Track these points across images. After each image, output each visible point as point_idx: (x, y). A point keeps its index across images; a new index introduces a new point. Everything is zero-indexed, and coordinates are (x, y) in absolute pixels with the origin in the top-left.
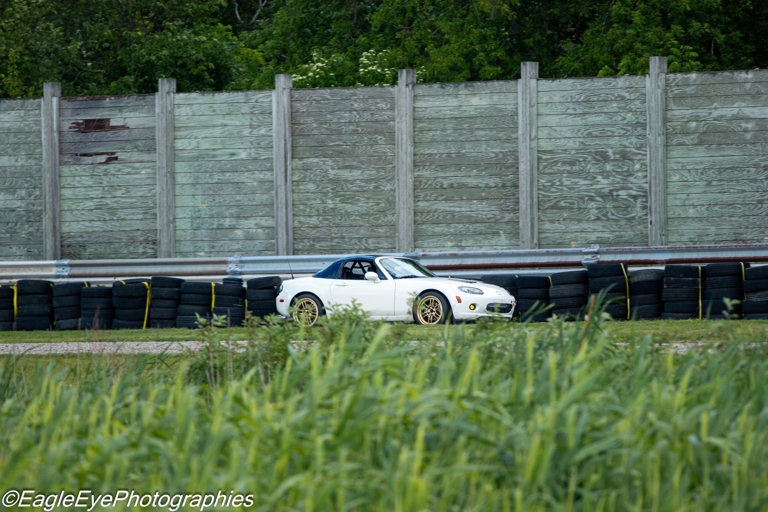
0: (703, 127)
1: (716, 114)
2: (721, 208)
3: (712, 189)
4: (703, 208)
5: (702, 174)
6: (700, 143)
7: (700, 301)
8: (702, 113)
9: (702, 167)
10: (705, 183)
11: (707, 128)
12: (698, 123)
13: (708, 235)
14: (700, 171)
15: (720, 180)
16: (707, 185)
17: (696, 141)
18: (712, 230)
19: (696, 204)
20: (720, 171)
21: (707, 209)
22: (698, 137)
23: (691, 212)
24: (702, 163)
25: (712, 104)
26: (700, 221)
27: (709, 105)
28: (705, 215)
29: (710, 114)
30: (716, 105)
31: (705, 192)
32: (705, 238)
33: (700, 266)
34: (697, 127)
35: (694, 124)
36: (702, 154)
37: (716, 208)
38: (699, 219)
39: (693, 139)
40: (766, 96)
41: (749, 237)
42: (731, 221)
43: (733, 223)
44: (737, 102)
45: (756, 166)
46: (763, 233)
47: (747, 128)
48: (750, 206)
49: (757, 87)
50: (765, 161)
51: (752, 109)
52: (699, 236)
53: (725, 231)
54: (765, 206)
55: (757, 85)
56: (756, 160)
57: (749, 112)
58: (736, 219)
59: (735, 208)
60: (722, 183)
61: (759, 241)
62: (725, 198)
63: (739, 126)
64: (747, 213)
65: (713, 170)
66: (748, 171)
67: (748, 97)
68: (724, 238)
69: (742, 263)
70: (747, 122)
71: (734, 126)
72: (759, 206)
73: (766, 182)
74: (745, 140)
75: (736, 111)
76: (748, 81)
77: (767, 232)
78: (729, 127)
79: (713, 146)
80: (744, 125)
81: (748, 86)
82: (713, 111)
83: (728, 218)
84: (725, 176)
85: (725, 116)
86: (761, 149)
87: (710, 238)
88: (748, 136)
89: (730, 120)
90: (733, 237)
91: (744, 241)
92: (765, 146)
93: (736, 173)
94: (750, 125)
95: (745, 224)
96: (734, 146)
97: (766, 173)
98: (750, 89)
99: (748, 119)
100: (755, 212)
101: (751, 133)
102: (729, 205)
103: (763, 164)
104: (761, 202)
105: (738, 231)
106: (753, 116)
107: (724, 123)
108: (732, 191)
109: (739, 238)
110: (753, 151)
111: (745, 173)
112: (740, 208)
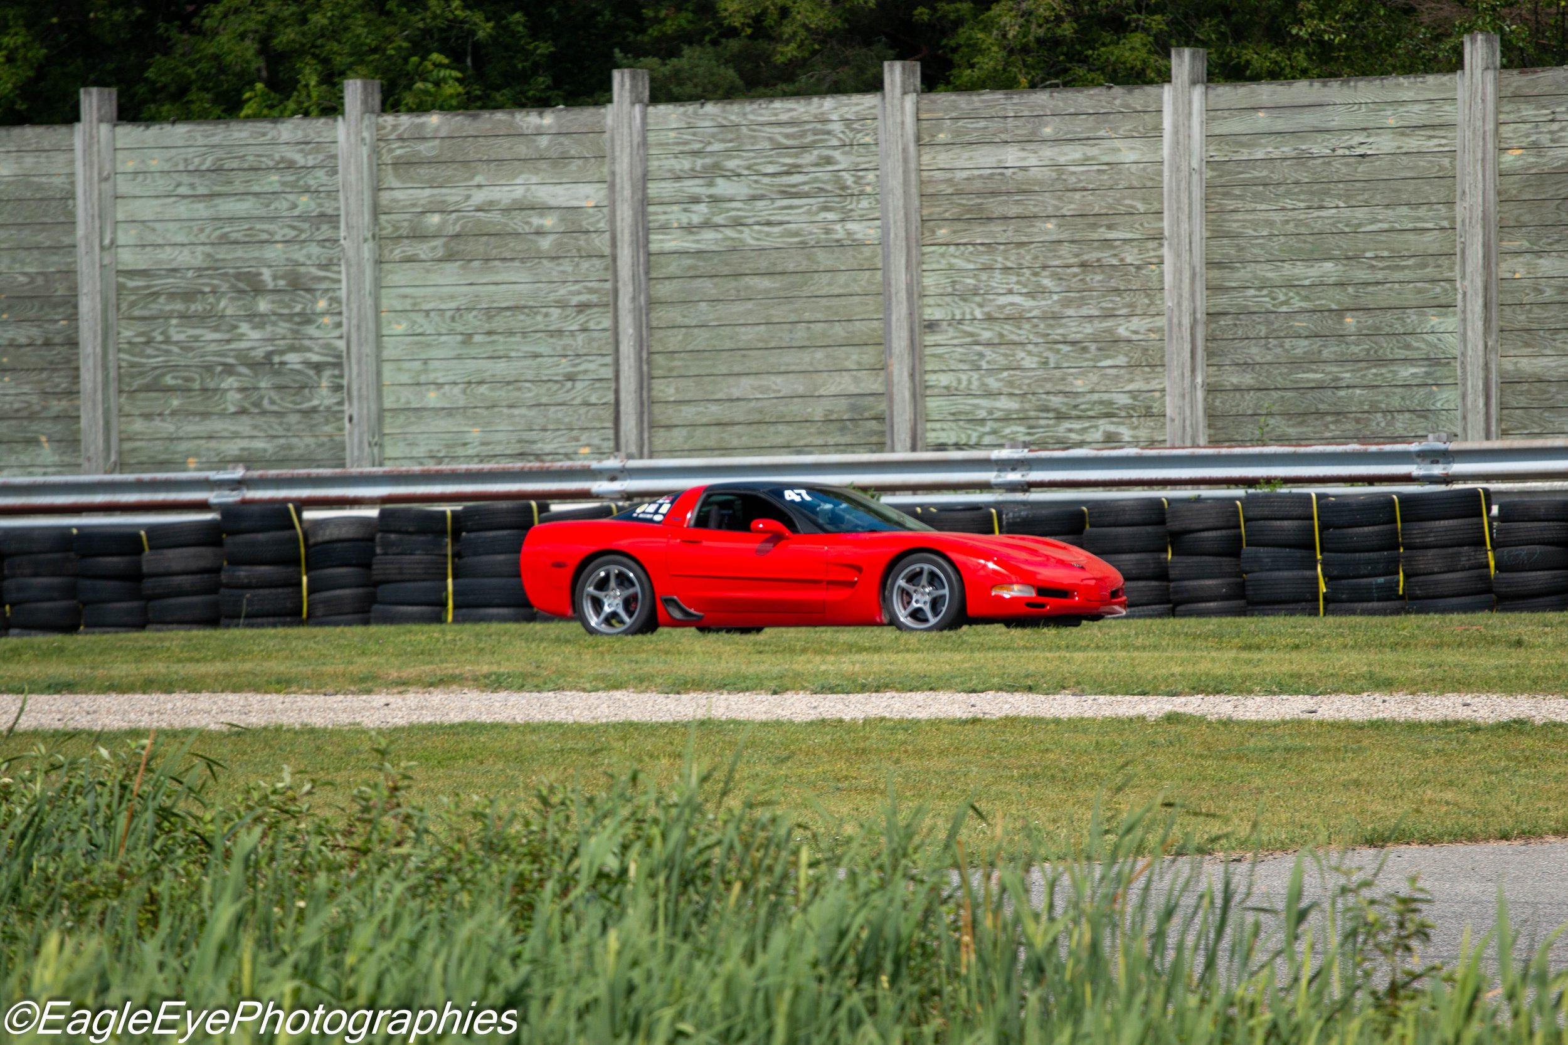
0: (454, 224)
1: (479, 197)
2: (492, 389)
3: (473, 352)
4: (457, 390)
5: (453, 319)
6: (449, 257)
7: (450, 581)
8: (452, 195)
9: (453, 305)
10: (459, 338)
11: (463, 227)
12: (444, 216)
13: (465, 444)
14: (449, 314)
15: (489, 333)
16: (464, 343)
17: (440, 253)
18: (475, 434)
19: (440, 381)
20: (490, 313)
21: (464, 392)
22: (445, 245)
23: (432, 398)
24: (452, 297)
25: (472, 178)
26: (450, 415)
27: (466, 180)
28: (461, 403)
29: (468, 197)
30: (479, 179)
31: (459, 357)
32: (461, 451)
33: (448, 509)
34: (444, 223)
35: (435, 219)
36: (453, 280)
37: (483, 389)
38: (449, 412)
39: (434, 248)
40: (580, 162)
41: (548, 448)
42: (512, 416)
43: (517, 419)
44: (521, 173)
45: (562, 304)
46: (577, 439)
47: (542, 226)
48: (550, 384)
49: (561, 144)
50: (579, 293)
51: (551, 188)
52: (447, 446)
53: (500, 436)
54: (579, 385)
55: (562, 139)
56: (562, 292)
57: (546, 194)
58: (523, 411)
59: (519, 389)
60: (494, 337)
61: (567, 456)
62: (500, 368)
63: (527, 223)
64: (544, 400)
65: (474, 313)
66: (546, 315)
67: (543, 165)
68: (498, 450)
69: (533, 503)
70: (542, 216)
71: (517, 222)
72: (569, 384)
73: (581, 338)
74: (538, 250)
75: (519, 192)
76: (543, 131)
77: (584, 438)
78: (506, 225)
79: (476, 264)
80: (536, 221)
81: (544, 142)
82: (474, 191)
83: (505, 411)
84: (499, 323)
85: (499, 202)
86: (570, 269)
87: (470, 452)
88: (545, 243)
89: (507, 210)
90: (517, 449)
91: (538, 457)
92: (578, 265)
93: (522, 317)
94: (549, 222)
95: (541, 421)
96: (517, 264)
97: (582, 318)
98: (547, 148)
99: (544, 209)
100: (561, 397)
101: (551, 238)
102: (509, 383)
103: (575, 300)
104: (571, 378)
105: (526, 435)
106: (553, 202)
107: (496, 217)
108: (513, 354)
109: (528, 451)
110: (554, 273)
111: (539, 318)
112: (530, 390)
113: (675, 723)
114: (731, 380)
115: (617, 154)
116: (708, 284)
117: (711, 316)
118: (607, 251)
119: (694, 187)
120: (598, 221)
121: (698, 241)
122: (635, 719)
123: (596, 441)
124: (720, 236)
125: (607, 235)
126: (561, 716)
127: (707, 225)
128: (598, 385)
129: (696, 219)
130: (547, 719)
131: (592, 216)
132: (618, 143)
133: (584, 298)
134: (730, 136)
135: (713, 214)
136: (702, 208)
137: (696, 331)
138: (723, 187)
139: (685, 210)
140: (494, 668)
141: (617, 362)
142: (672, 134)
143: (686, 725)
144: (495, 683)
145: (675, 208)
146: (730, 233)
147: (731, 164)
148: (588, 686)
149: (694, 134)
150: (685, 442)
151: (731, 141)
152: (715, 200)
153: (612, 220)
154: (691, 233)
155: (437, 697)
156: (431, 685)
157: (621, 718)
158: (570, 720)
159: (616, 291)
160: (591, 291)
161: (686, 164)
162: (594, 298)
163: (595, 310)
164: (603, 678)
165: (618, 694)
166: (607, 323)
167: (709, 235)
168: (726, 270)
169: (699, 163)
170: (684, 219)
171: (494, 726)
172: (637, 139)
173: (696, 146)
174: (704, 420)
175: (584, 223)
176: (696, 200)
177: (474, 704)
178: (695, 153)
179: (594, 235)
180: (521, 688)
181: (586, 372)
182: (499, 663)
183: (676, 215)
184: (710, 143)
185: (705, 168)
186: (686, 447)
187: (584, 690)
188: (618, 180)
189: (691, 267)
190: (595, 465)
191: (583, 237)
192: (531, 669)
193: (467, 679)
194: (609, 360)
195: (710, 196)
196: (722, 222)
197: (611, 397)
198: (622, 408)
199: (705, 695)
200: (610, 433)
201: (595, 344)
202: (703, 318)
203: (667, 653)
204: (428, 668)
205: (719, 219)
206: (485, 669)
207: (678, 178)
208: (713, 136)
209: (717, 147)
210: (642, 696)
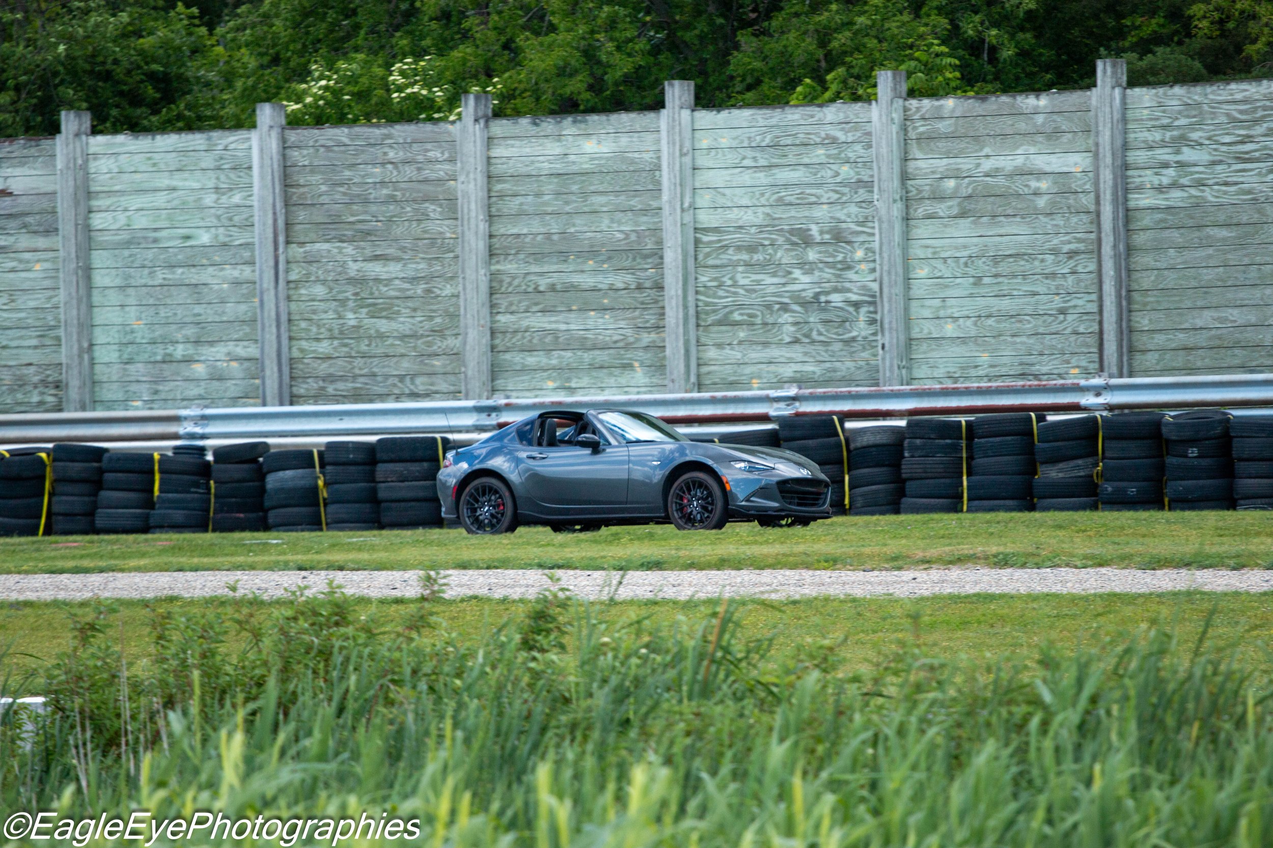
0: (967, 187)
1: (987, 165)
2: (998, 322)
3: (983, 291)
4: (969, 323)
5: (966, 265)
6: (962, 215)
7: (965, 478)
8: (965, 164)
9: (966, 253)
10: (971, 280)
11: (974, 190)
12: (959, 181)
13: (976, 367)
14: (963, 260)
15: (996, 276)
16: (975, 284)
17: (955, 211)
18: (984, 358)
19: (956, 315)
20: (996, 260)
21: (975, 324)
22: (959, 204)
23: (950, 329)
24: (965, 247)
25: (981, 150)
26: (964, 343)
27: (976, 151)
28: (973, 334)
29: (978, 165)
30: (987, 150)
31: (971, 296)
32: (973, 372)
33: (963, 419)
34: (957, 187)
35: (951, 184)
36: (966, 233)
37: (991, 321)
38: (963, 340)
39: (950, 207)
40: (1070, 136)
41: (1045, 369)
42: (1015, 343)
43: (1019, 346)
44: (1022, 145)
45: (1055, 252)
46: (1068, 362)
47: (1039, 188)
48: (1046, 317)
49: (1054, 121)
50: (1070, 242)
51: (1046, 157)
52: (962, 368)
53: (1005, 360)
54: (1070, 318)
55: (1055, 117)
56: (1055, 241)
57: (1041, 162)
58: (1024, 339)
59: (1020, 321)
60: (1000, 279)
61: (1060, 376)
62: (1005, 304)
63: (1026, 186)
64: (1041, 330)
65: (984, 259)
66: (1042, 261)
67: (1040, 138)
68: (1004, 371)
69: (1033, 414)
70: (1038, 180)
71: (1018, 185)
72: (1061, 317)
73: (1071, 279)
74: (1036, 208)
75: (1019, 161)
76: (1040, 110)
77: (1074, 361)
78: (1009, 187)
79: (984, 219)
80: (1034, 184)
81: (1040, 119)
82: (983, 160)
83: (1009, 339)
84: (1003, 268)
85: (1003, 169)
86: (1062, 223)
87: (981, 373)
88: (1041, 202)
89: (1010, 176)
90: (1019, 370)
91: (1036, 376)
92: (1068, 219)
93: (1022, 263)
94: (1044, 185)
95: (1039, 347)
96: (1018, 219)
97: (1072, 263)
98: (1043, 125)
99: (1041, 174)
100: (1054, 327)
101: (1046, 197)
102: (1012, 317)
103: (1066, 248)
104: (1063, 311)
105: (1026, 359)
106: (1048, 169)
107: (1001, 181)
108: (1015, 293)
109: (1028, 371)
110: (1049, 227)
111: (1037, 263)
112: (1029, 322)
113: (1151, 594)
114: (1195, 313)
115: (1101, 128)
116: (1175, 234)
117: (1179, 260)
118: (1092, 208)
119: (1163, 154)
120: (1085, 184)
121: (1167, 199)
122: (1117, 590)
123: (1084, 364)
124: (1185, 195)
125: (1092, 195)
126: (1057, 589)
127: (1174, 185)
128: (1085, 317)
129: (1165, 181)
130: (1046, 590)
131: (1080, 179)
132: (1101, 119)
133: (1073, 246)
134: (1194, 113)
135: (1180, 176)
136: (1171, 172)
137: (1166, 272)
138: (1188, 154)
139: (1157, 174)
140: (1001, 549)
141: (1101, 298)
142: (1146, 112)
143: (1160, 595)
144: (1003, 562)
145: (1148, 172)
146: (1193, 192)
147: (1195, 136)
148: (1079, 563)
149: (1164, 112)
150: (1157, 364)
151: (1194, 117)
152: (1181, 165)
153: (1096, 183)
154: (1162, 192)
155: (955, 573)
156: (951, 562)
157: (1107, 590)
158: (1065, 591)
159: (1099, 240)
160: (1080, 241)
161: (1157, 136)
162: (1081, 246)
163: (1083, 256)
164: (1093, 557)
165: (1103, 570)
166: (1092, 267)
167: (1177, 194)
168: (1191, 223)
169: (1168, 135)
170: (1156, 181)
171: (1002, 596)
172: (1117, 116)
173: (1165, 121)
174: (1173, 345)
175: (1073, 186)
176: (1166, 165)
177: (985, 578)
178: (1164, 127)
179: (1081, 195)
180: (1023, 566)
181: (1075, 306)
182: (1005, 545)
183: (1149, 178)
184: (1177, 119)
185: (1173, 138)
186: (1158, 368)
187: (1076, 567)
188: (1101, 150)
189: (1162, 221)
190: (1083, 382)
191: (1072, 196)
192: (1031, 549)
193: (979, 558)
194: (1094, 297)
195: (1177, 162)
196: (1188, 183)
197: (1096, 327)
198: (1105, 336)
199: (1176, 571)
200: (1096, 357)
201: (1082, 284)
202: (1172, 262)
203: (1144, 536)
204: (947, 549)
205: (1185, 181)
206: (994, 549)
207: (1151, 148)
208: (1180, 112)
209: (1183, 121)
210: (1123, 571)
